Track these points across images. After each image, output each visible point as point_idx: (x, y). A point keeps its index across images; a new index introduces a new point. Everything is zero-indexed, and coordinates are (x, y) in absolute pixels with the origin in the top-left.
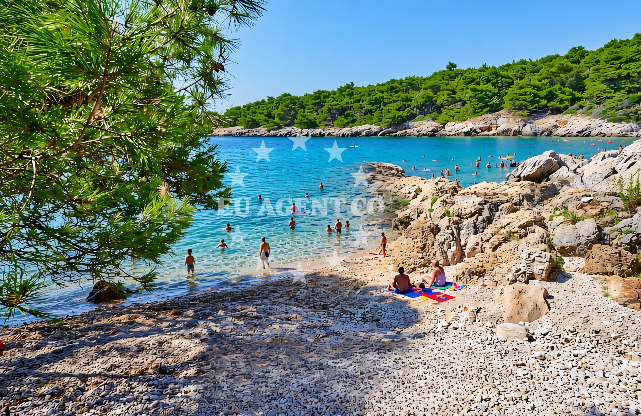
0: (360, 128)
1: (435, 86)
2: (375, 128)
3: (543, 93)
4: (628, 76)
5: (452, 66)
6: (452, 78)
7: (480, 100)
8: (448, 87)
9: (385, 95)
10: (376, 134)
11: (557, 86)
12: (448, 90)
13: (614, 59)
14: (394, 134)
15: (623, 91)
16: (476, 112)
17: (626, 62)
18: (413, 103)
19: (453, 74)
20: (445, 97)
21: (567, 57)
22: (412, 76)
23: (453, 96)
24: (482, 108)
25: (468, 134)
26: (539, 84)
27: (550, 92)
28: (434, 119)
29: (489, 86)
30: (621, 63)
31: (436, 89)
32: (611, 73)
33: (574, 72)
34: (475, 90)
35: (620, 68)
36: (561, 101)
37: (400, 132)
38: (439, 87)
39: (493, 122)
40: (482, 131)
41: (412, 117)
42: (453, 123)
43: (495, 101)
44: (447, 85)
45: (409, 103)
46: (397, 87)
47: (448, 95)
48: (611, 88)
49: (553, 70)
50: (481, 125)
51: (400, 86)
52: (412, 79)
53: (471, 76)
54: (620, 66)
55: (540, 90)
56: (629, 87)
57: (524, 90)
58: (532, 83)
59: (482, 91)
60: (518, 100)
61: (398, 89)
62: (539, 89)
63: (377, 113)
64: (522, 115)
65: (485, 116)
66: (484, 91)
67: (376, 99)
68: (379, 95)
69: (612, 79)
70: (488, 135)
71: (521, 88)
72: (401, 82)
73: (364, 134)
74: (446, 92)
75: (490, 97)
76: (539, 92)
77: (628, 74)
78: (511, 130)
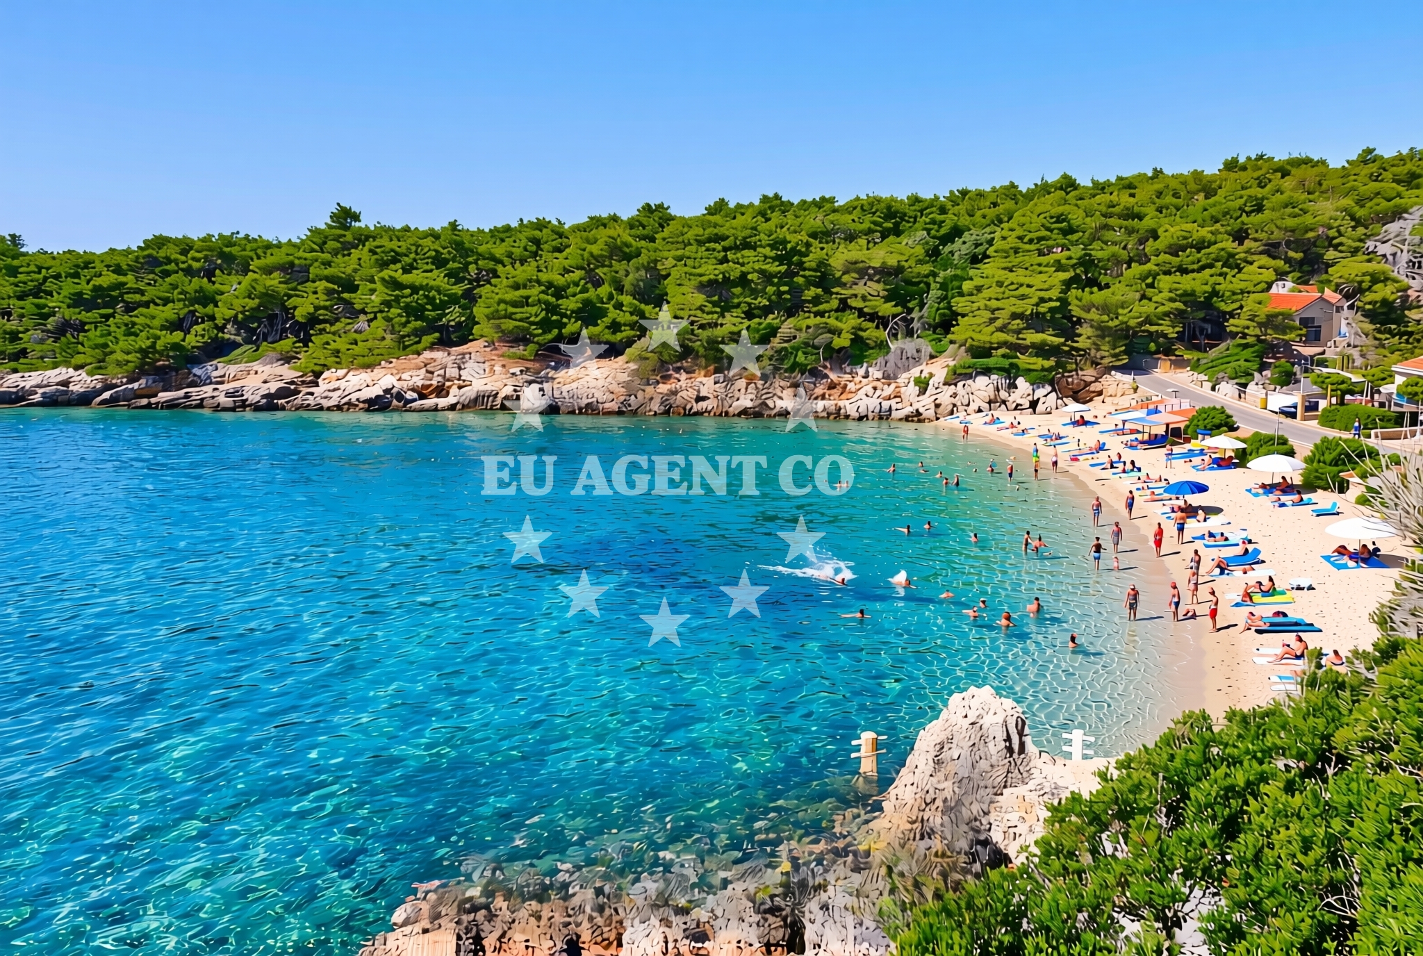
0: (30, 380)
1: (292, 264)
2: (82, 381)
3: (570, 304)
4: (743, 280)
5: (345, 216)
6: (347, 248)
7: (414, 312)
8: (328, 271)
9: (129, 279)
10: (85, 400)
11: (604, 290)
12: (328, 279)
13: (710, 240)
14: (144, 401)
15: (736, 312)
16: (405, 345)
17: (735, 248)
18: (222, 312)
19: (349, 237)
20: (322, 300)
21: (632, 224)
22: (227, 233)
23: (345, 295)
24: (419, 333)
25: (377, 404)
26: (560, 280)
27: (587, 303)
28: (287, 359)
29: (438, 279)
30: (725, 249)
31: (296, 273)
32: (711, 270)
33: (643, 259)
34: (394, 284)
35: (725, 260)
36: (615, 327)
37: (164, 396)
38: (306, 269)
39: (452, 372)
40: (422, 396)
41: (218, 349)
42: (341, 372)
43: (454, 315)
44: (328, 264)
45: (210, 309)
46: (169, 261)
47: (329, 292)
48: (715, 304)
49: (595, 249)
50: (418, 378)
51: (183, 258)
52: (228, 241)
53: (394, 245)
54: (726, 256)
55: (562, 297)
56: (749, 304)
57: (522, 292)
58: (544, 277)
59: (415, 289)
60: (509, 316)
61: (172, 267)
62: (559, 292)
63: (94, 335)
64: (522, 358)
65: (427, 355)
66: (422, 287)
67: (97, 289)
68: (108, 279)
69: (711, 283)
70: (435, 409)
71: (516, 287)
72: (186, 246)
73: (37, 398)
74: (322, 285)
75: (443, 306)
76: (560, 302)
77: (744, 275)
78: (496, 395)
